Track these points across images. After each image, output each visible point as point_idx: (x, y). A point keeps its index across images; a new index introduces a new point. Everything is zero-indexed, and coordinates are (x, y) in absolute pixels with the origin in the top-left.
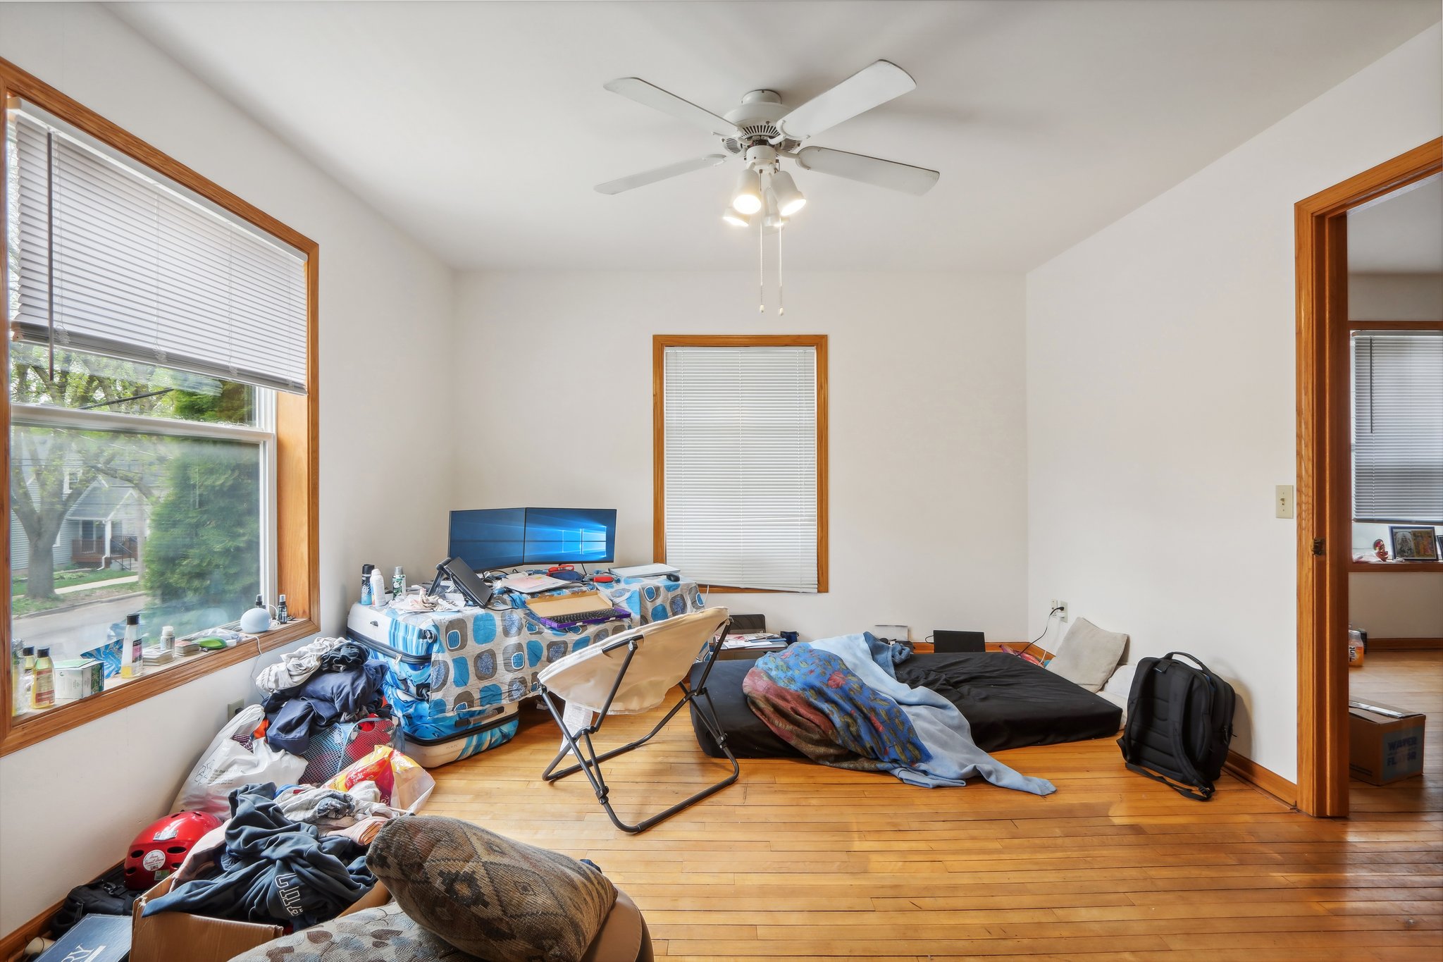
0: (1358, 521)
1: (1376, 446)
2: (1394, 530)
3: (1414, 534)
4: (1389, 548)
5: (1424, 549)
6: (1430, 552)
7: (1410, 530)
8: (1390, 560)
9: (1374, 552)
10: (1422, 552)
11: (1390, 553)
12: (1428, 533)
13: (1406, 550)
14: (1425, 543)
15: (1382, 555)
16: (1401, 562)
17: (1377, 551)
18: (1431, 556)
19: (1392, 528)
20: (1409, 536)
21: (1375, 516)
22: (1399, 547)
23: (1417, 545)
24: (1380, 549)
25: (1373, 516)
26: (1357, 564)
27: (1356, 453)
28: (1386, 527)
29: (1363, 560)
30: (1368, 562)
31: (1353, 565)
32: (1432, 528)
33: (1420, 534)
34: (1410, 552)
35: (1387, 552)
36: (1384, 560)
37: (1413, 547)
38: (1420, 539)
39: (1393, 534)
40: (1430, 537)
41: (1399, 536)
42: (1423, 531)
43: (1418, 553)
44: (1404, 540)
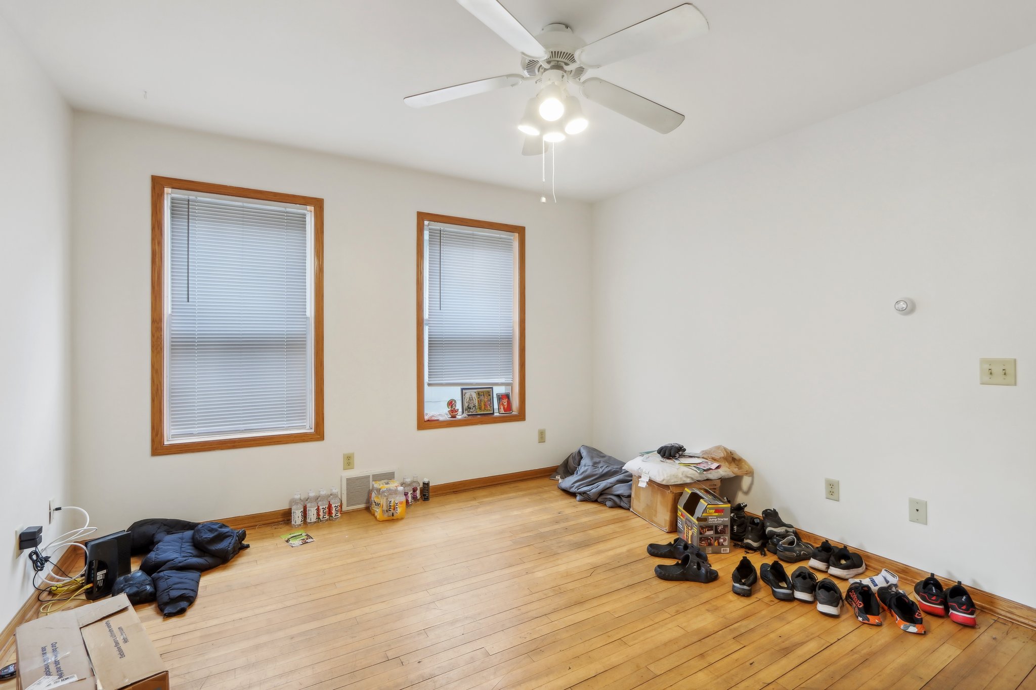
0: (429, 385)
1: (446, 321)
2: (464, 391)
3: (479, 394)
4: (459, 406)
5: (485, 405)
6: (489, 408)
7: (476, 390)
8: (459, 417)
9: (446, 410)
10: (483, 407)
11: (459, 413)
12: (488, 392)
13: (472, 407)
14: (486, 400)
15: (453, 412)
16: (465, 417)
17: (449, 409)
18: (490, 410)
19: (462, 389)
20: (474, 396)
21: (445, 380)
22: (466, 405)
23: (480, 402)
24: (452, 407)
25: (443, 380)
26: (428, 422)
27: (429, 326)
28: (458, 389)
29: (433, 418)
30: (438, 420)
31: (424, 424)
32: (492, 388)
33: (482, 394)
34: (474, 408)
35: (458, 410)
36: (454, 417)
37: (477, 404)
38: (482, 397)
39: (462, 395)
40: (490, 395)
41: (467, 396)
42: (485, 393)
43: (480, 408)
44: (471, 399)
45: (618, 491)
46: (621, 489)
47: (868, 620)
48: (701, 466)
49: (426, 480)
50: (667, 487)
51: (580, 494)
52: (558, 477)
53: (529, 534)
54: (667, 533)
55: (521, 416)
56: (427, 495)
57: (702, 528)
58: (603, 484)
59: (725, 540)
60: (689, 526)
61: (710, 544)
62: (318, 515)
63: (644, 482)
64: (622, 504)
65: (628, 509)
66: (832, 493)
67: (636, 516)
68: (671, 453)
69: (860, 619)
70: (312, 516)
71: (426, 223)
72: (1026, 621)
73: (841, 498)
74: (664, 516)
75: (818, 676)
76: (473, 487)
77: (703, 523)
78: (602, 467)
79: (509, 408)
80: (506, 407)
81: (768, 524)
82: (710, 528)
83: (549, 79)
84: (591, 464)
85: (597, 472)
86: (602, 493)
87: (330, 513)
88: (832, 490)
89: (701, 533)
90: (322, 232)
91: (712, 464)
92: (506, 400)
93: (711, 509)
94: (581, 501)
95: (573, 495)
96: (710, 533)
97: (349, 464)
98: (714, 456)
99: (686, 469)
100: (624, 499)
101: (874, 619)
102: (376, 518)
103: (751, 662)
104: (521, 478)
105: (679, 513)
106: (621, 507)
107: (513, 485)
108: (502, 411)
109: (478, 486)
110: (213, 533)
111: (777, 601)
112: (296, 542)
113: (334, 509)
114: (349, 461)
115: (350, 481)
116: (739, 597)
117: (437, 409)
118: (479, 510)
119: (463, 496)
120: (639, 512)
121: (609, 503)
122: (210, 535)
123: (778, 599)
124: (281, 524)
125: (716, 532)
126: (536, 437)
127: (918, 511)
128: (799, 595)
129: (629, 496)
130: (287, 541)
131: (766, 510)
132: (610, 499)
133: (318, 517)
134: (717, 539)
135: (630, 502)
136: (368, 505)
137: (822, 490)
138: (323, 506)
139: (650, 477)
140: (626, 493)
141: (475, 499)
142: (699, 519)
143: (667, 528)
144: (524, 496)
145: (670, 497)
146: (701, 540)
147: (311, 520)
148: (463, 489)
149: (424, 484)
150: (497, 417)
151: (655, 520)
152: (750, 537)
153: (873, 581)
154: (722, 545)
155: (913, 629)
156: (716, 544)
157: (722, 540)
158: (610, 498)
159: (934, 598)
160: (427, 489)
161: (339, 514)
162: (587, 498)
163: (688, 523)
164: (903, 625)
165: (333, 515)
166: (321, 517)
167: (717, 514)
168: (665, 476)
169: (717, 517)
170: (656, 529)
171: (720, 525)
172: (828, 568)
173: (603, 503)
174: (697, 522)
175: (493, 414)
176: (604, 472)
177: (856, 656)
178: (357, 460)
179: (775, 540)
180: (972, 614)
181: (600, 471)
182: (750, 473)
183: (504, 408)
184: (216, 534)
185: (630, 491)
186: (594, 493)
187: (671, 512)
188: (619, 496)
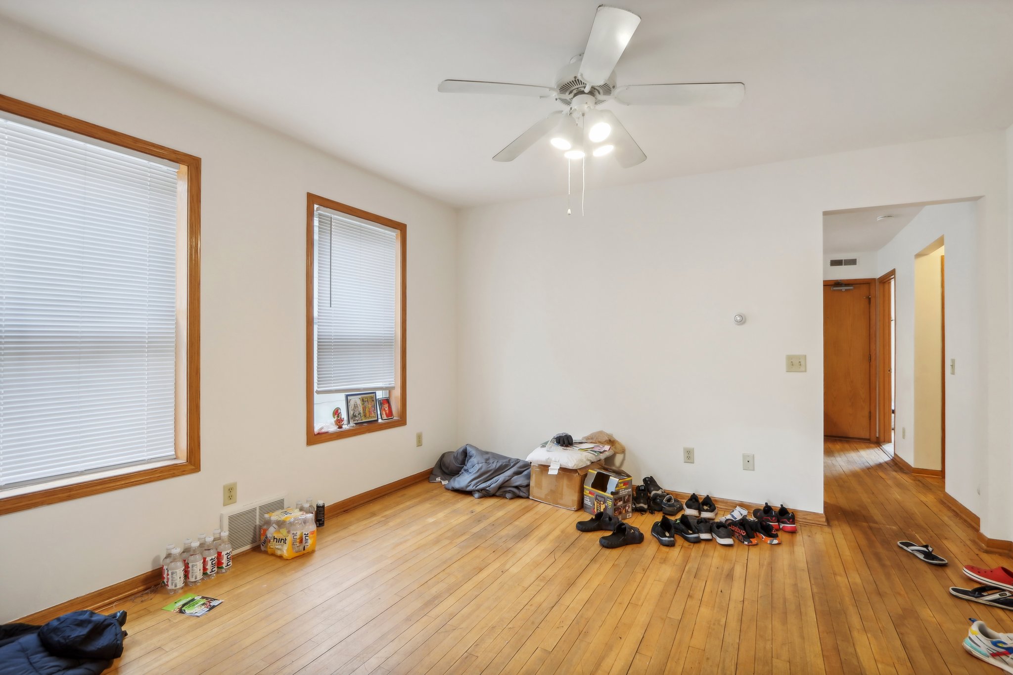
0: (318, 393)
1: (334, 320)
2: (349, 398)
3: (363, 400)
4: (344, 415)
5: (369, 411)
6: (373, 415)
7: (360, 396)
8: (345, 427)
9: (333, 421)
10: (368, 415)
11: (345, 422)
12: (372, 397)
13: (357, 415)
15: (339, 422)
16: (352, 427)
17: (335, 419)
18: (374, 417)
19: (347, 396)
20: (359, 402)
21: (334, 386)
22: (352, 413)
23: (364, 409)
24: (338, 417)
25: (331, 387)
26: (319, 436)
27: (319, 325)
28: (342, 396)
29: (323, 431)
30: (327, 432)
31: (314, 438)
32: (375, 393)
33: (366, 399)
34: (359, 416)
35: (343, 418)
36: (340, 427)
37: (361, 412)
38: (366, 403)
39: (347, 402)
40: (373, 401)
41: (352, 403)
42: (368, 397)
43: (365, 416)
44: (356, 406)
45: (516, 482)
46: (519, 480)
47: (752, 542)
48: (597, 449)
49: (321, 503)
50: (575, 471)
51: (478, 491)
52: (438, 479)
53: (463, 538)
54: (576, 511)
55: (402, 421)
56: (323, 520)
57: (616, 500)
58: (501, 478)
59: (629, 508)
60: (601, 501)
61: (620, 513)
62: (205, 569)
63: (555, 469)
64: (521, 494)
65: (528, 498)
66: (689, 458)
67: (537, 503)
68: (565, 441)
69: (746, 543)
70: (197, 572)
71: (316, 206)
72: (813, 522)
73: (695, 461)
74: (571, 497)
75: (760, 587)
76: (362, 502)
77: (616, 496)
78: (493, 463)
79: (390, 414)
80: (387, 412)
81: (652, 489)
82: (620, 499)
83: (587, 103)
84: (484, 461)
85: (490, 468)
86: (500, 487)
87: (219, 564)
88: (689, 456)
89: (615, 505)
90: (199, 201)
91: (604, 446)
92: (387, 405)
93: (621, 483)
94: (480, 497)
95: (470, 493)
96: (620, 503)
97: (230, 498)
98: (599, 440)
99: (585, 454)
100: (522, 489)
101: (754, 541)
102: (281, 557)
103: (720, 590)
104: (404, 486)
105: (586, 492)
106: (519, 497)
107: (400, 493)
108: (385, 417)
109: (367, 500)
110: (86, 627)
111: (692, 544)
112: (198, 609)
113: (225, 557)
114: (230, 494)
115: (232, 519)
116: (669, 548)
117: (324, 422)
118: (391, 524)
119: (359, 513)
120: (540, 499)
121: (508, 495)
122: (83, 631)
123: (692, 542)
124: (147, 593)
125: (624, 502)
126: (414, 441)
127: (749, 463)
128: (704, 536)
129: (528, 486)
130: (181, 611)
131: (645, 478)
132: (509, 492)
133: (205, 573)
134: (625, 507)
135: (529, 491)
136: (255, 544)
137: (681, 456)
138: (211, 556)
139: (560, 465)
140: (525, 483)
141: (373, 514)
142: (612, 493)
143: (575, 507)
144: (421, 502)
145: (577, 478)
146: (615, 510)
147: (196, 578)
148: (352, 506)
149: (318, 507)
150: (382, 424)
151: (561, 502)
152: (642, 501)
153: (733, 516)
154: (628, 511)
155: (775, 542)
156: (624, 512)
157: (627, 508)
158: (510, 490)
159: (774, 519)
160: (323, 512)
161: (231, 563)
162: (486, 494)
163: (599, 498)
164: (769, 540)
165: (224, 566)
166: (208, 572)
167: (624, 487)
168: (575, 461)
169: (625, 489)
170: (564, 511)
171: (626, 495)
172: (700, 514)
173: (503, 496)
174: (612, 496)
175: (377, 420)
176: (497, 467)
177: (764, 568)
178: (240, 492)
179: (658, 500)
180: (794, 524)
181: (494, 465)
182: (623, 451)
183: (386, 413)
184: (90, 627)
185: (528, 481)
186: (494, 488)
187: (578, 492)
188: (517, 487)
